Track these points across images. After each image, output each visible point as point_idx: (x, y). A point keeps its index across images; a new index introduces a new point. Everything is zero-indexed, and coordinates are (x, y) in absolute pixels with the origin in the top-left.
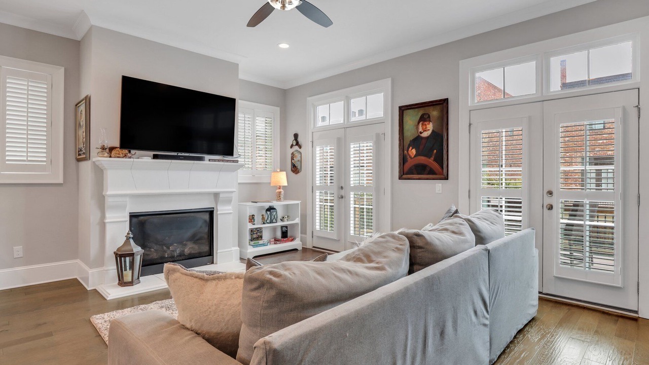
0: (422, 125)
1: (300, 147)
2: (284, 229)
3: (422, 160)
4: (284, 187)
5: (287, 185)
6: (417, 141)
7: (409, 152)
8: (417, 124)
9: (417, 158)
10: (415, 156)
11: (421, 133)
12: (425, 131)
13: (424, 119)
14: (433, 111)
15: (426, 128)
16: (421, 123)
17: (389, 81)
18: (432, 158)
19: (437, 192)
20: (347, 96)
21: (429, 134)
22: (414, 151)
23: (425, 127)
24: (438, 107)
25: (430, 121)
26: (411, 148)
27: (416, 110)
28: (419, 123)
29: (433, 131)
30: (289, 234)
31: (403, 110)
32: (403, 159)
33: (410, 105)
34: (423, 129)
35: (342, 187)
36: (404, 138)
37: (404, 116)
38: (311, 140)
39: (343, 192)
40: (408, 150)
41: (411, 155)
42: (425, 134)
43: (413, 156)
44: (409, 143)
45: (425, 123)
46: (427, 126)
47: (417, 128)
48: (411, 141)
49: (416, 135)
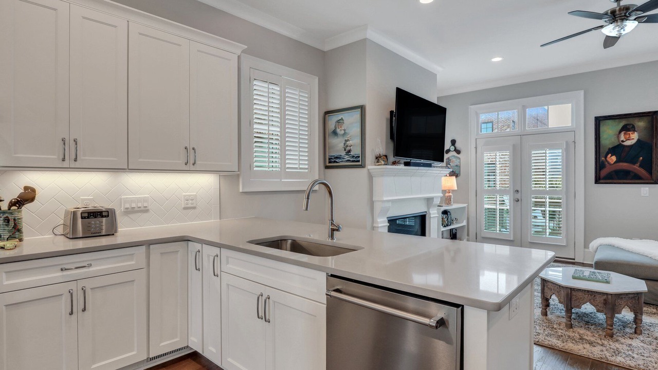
0: (625, 134)
1: (458, 152)
2: (454, 231)
3: (624, 166)
4: (453, 191)
5: (456, 189)
6: (617, 149)
7: (607, 159)
8: (618, 133)
9: (618, 164)
10: (615, 163)
11: (623, 141)
12: (629, 139)
13: (626, 129)
14: (638, 122)
15: (630, 137)
16: (623, 133)
17: (582, 92)
18: (638, 165)
19: (643, 195)
20: (523, 106)
21: (633, 143)
22: (614, 158)
23: (628, 137)
24: (645, 119)
25: (634, 131)
26: (610, 155)
27: (617, 120)
28: (620, 132)
29: (639, 140)
30: (458, 236)
31: (599, 121)
32: (600, 165)
33: (609, 116)
34: (625, 138)
35: (518, 191)
36: (601, 146)
37: (601, 125)
38: (475, 146)
39: (518, 196)
40: (606, 157)
41: (610, 161)
42: (628, 143)
43: (612, 163)
44: (607, 150)
45: (629, 133)
46: (631, 135)
47: (618, 137)
48: (609, 149)
49: (617, 144)
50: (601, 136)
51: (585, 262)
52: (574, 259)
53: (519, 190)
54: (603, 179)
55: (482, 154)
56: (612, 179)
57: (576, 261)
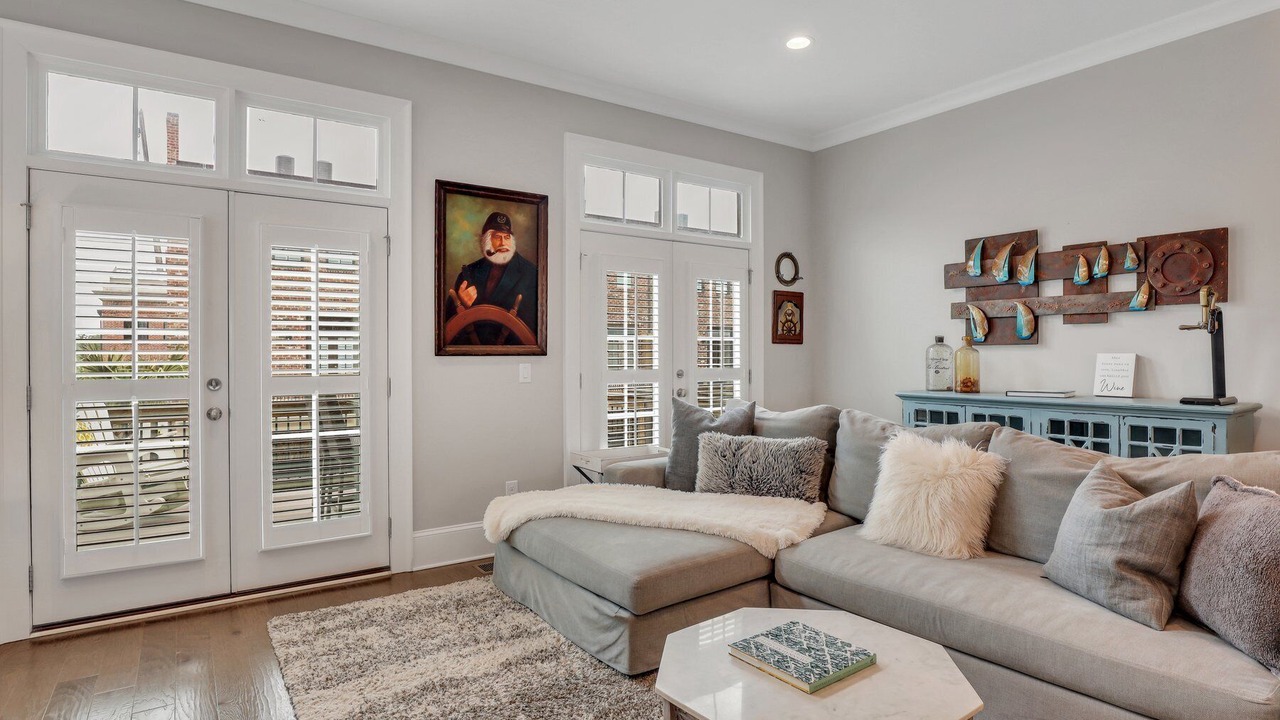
0: (493, 236)
6: (479, 271)
7: (460, 291)
8: (480, 231)
9: (480, 307)
10: (475, 303)
11: (490, 253)
12: (500, 251)
13: (496, 224)
14: (517, 212)
15: (501, 245)
16: (489, 233)
18: (515, 311)
19: (520, 380)
21: (507, 260)
22: (473, 292)
23: (498, 243)
24: (528, 208)
25: (509, 232)
26: (465, 283)
27: (479, 200)
28: (485, 231)
29: (516, 255)
31: (443, 192)
32: (446, 308)
34: (493, 245)
35: (218, 383)
36: (448, 259)
37: (448, 206)
38: (24, 200)
39: (219, 400)
40: (457, 289)
41: (466, 299)
42: (499, 259)
43: (470, 303)
44: (460, 271)
45: (500, 234)
46: (505, 242)
47: (481, 241)
48: (464, 268)
49: (478, 257)
50: (448, 232)
51: (414, 569)
52: (388, 568)
53: (224, 380)
54: (450, 344)
55: (66, 236)
56: (469, 342)
57: (394, 570)
